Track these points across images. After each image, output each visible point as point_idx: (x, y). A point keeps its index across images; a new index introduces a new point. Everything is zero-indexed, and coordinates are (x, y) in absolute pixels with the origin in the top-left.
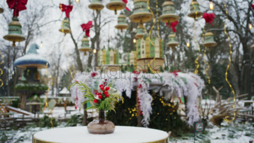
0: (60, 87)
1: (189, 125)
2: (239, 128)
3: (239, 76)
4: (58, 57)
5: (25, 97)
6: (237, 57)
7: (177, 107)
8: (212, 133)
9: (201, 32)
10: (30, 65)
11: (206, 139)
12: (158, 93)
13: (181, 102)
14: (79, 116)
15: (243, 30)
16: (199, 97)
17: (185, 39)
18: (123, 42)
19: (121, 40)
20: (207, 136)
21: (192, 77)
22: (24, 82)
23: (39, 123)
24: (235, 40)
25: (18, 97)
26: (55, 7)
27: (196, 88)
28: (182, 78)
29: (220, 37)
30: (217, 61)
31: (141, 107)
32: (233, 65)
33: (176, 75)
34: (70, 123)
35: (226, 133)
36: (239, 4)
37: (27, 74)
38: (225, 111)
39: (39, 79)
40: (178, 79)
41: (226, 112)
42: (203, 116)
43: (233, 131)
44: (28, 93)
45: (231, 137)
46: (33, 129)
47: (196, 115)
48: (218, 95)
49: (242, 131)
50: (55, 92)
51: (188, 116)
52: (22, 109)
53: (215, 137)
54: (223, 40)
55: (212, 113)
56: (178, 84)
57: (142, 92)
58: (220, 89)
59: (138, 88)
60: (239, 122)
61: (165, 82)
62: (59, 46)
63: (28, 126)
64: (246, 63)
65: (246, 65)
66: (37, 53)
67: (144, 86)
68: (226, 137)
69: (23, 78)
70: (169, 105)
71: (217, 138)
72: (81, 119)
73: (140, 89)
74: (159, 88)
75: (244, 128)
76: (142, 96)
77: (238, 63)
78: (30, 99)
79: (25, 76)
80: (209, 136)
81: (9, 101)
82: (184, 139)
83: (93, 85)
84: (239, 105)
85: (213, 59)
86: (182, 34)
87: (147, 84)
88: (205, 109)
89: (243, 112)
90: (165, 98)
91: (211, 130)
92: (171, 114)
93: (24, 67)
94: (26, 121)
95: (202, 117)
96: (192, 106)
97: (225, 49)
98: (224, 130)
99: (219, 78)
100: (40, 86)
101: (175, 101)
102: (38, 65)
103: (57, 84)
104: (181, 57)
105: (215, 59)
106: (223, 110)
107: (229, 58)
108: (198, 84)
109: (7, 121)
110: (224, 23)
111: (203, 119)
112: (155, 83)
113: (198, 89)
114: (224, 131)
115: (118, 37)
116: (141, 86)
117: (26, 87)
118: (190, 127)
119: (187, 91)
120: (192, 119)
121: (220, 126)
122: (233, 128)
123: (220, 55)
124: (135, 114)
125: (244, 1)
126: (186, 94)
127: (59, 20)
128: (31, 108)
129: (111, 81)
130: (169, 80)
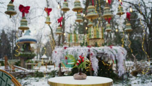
1: (119, 76)
2: (148, 78)
3: (147, 47)
4: (40, 37)
5: (23, 60)
6: (146, 35)
8: (132, 80)
9: (124, 21)
10: (26, 42)
11: (129, 84)
12: (101, 58)
13: (114, 63)
14: (56, 71)
15: (149, 20)
16: (124, 60)
17: (114, 25)
18: (78, 28)
19: (77, 26)
20: (129, 82)
21: (120, 48)
22: (23, 52)
23: (34, 75)
24: (144, 25)
25: (19, 60)
26: (39, 8)
27: (123, 55)
28: (114, 49)
29: (135, 24)
30: (134, 38)
31: (92, 66)
33: (111, 48)
34: (51, 75)
35: (140, 80)
38: (139, 68)
39: (31, 49)
40: (113, 50)
43: (144, 79)
44: (25, 58)
45: (143, 82)
46: (31, 78)
47: (123, 70)
49: (149, 79)
50: (39, 57)
51: (118, 71)
52: (21, 67)
53: (134, 83)
54: (137, 25)
55: (131, 69)
56: (113, 53)
57: (92, 57)
58: (136, 55)
59: (90, 55)
60: (147, 74)
61: (105, 52)
62: (41, 31)
63: (28, 77)
64: (151, 39)
66: (30, 35)
67: (94, 54)
68: (140, 83)
69: (22, 50)
70: (108, 65)
71: (135, 83)
72: (57, 73)
73: (91, 56)
74: (101, 55)
75: (150, 77)
76: (93, 60)
77: (146, 39)
79: (23, 48)
80: (130, 82)
81: (13, 62)
82: (116, 84)
83: (65, 53)
84: (147, 65)
85: (131, 37)
86: (113, 23)
87: (95, 53)
88: (127, 67)
89: (150, 69)
90: (105, 61)
91: (131, 79)
92: (108, 70)
93: (22, 43)
94: (26, 74)
95: (126, 72)
96: (120, 65)
97: (138, 31)
98: (138, 79)
99: (135, 49)
100: (32, 54)
101: (111, 62)
102: (30, 42)
103: (40, 53)
104: (112, 36)
105: (132, 37)
107: (141, 36)
108: (124, 53)
109: (16, 74)
110: (137, 15)
111: (127, 73)
112: (100, 52)
115: (75, 25)
116: (92, 54)
117: (24, 54)
118: (119, 77)
119: (118, 57)
120: (121, 72)
121: (136, 77)
122: (144, 77)
123: (136, 34)
124: (88, 70)
125: (149, 2)
126: (117, 58)
127: (42, 15)
128: (26, 66)
129: (75, 51)
130: (107, 51)
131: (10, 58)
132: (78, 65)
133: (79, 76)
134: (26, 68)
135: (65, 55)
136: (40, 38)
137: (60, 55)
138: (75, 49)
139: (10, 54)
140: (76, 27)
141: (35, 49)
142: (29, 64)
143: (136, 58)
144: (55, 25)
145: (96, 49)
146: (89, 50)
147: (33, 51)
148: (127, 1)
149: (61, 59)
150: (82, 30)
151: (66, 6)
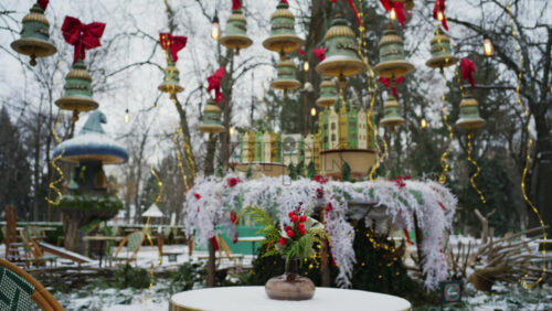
0: (143, 203)
1: (426, 288)
2: (530, 297)
3: (528, 184)
4: (141, 139)
5: (76, 224)
6: (524, 145)
7: (401, 251)
8: (473, 306)
10: (87, 156)
12: (362, 222)
13: (408, 241)
15: (537, 87)
16: (447, 231)
17: (412, 105)
18: (280, 109)
19: (276, 104)
21: (434, 189)
22: (75, 192)
23: (114, 278)
24: (520, 107)
25: (61, 223)
26: (140, 34)
27: (442, 212)
28: (412, 191)
29: (488, 102)
30: (481, 152)
32: (514, 161)
33: (403, 185)
34: (177, 280)
35: (504, 306)
36: (528, 33)
37: (82, 175)
38: (499, 261)
39: (105, 185)
40: (406, 194)
41: (503, 263)
42: (454, 269)
43: (517, 303)
44: (82, 215)
46: (101, 292)
47: (442, 269)
48: (485, 228)
49: (537, 302)
50: (133, 213)
51: (425, 270)
52: (68, 249)
54: (494, 106)
55: (472, 264)
56: (406, 203)
57: (333, 219)
58: (489, 214)
59: (324, 212)
61: (378, 199)
62: (146, 117)
63: (91, 286)
64: (542, 158)
65: (543, 162)
66: (102, 132)
67: (336, 206)
69: (73, 185)
70: (386, 247)
72: (200, 272)
73: (329, 213)
74: (365, 211)
75: (540, 297)
76: (333, 227)
78: (85, 227)
79: (76, 179)
81: (39, 230)
83: (232, 202)
84: (530, 250)
86: (406, 96)
87: (341, 203)
88: (458, 256)
89: (538, 264)
90: (377, 232)
91: (472, 301)
92: (389, 265)
93: (74, 159)
94: (84, 275)
95: (452, 273)
96: (433, 250)
97: (497, 127)
98: (498, 300)
100: (108, 202)
101: (397, 237)
102: (104, 157)
103: (137, 196)
104: (404, 142)
105: (476, 148)
106: (496, 259)
107: (507, 146)
108: (446, 204)
109: (48, 274)
110: (497, 70)
111: (455, 276)
112: (359, 201)
113: (446, 214)
114: (500, 302)
115: (271, 99)
116: (330, 207)
117: (78, 202)
118: (428, 292)
119: (425, 218)
120: (434, 276)
121: (491, 292)
122: (517, 296)
123: (488, 140)
124: (315, 265)
125: (538, 25)
126: (422, 225)
127: (148, 62)
128: (87, 246)
129: (269, 196)
130: (386, 196)
131: (28, 214)
132: (284, 246)
133: (287, 286)
134: (87, 252)
135: (233, 207)
136: (139, 145)
137: (212, 207)
138: (268, 188)
139: (28, 199)
140: (273, 106)
141: (121, 186)
142: (98, 237)
143: (490, 225)
144: (196, 98)
145: (346, 190)
146: (320, 193)
147: (114, 192)
148: (460, 19)
149: (215, 224)
150: (294, 119)
151: (236, 29)
